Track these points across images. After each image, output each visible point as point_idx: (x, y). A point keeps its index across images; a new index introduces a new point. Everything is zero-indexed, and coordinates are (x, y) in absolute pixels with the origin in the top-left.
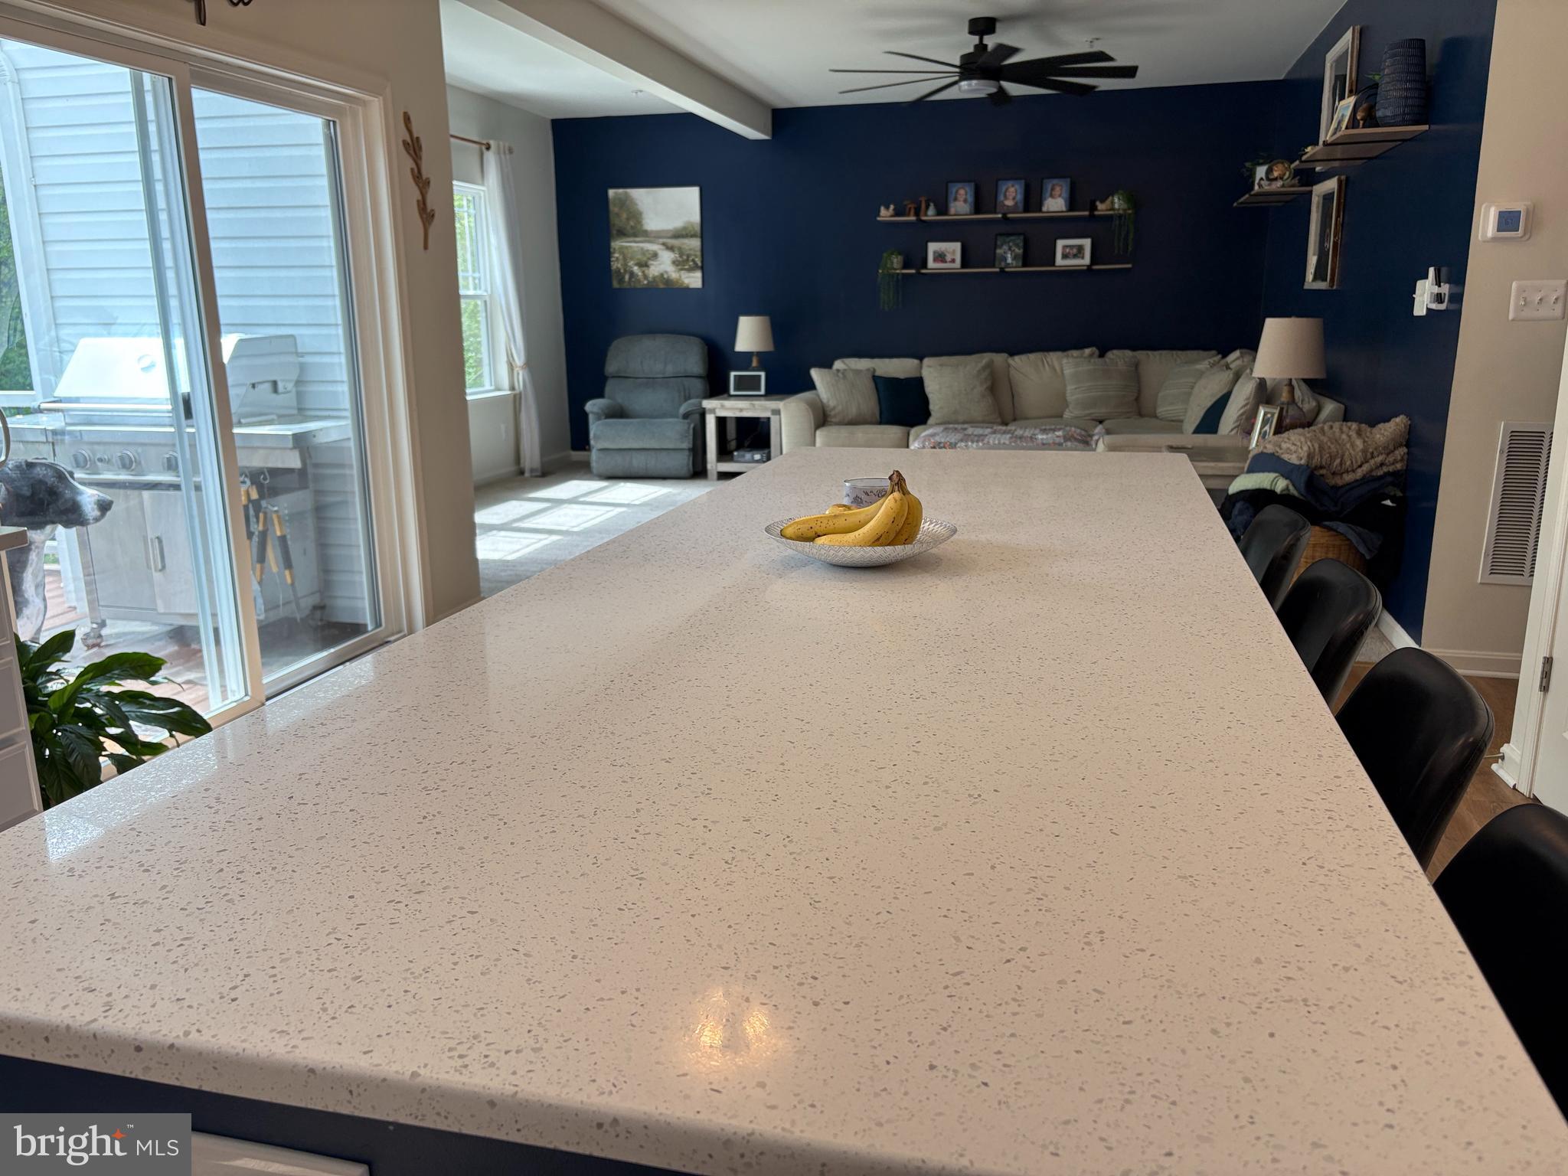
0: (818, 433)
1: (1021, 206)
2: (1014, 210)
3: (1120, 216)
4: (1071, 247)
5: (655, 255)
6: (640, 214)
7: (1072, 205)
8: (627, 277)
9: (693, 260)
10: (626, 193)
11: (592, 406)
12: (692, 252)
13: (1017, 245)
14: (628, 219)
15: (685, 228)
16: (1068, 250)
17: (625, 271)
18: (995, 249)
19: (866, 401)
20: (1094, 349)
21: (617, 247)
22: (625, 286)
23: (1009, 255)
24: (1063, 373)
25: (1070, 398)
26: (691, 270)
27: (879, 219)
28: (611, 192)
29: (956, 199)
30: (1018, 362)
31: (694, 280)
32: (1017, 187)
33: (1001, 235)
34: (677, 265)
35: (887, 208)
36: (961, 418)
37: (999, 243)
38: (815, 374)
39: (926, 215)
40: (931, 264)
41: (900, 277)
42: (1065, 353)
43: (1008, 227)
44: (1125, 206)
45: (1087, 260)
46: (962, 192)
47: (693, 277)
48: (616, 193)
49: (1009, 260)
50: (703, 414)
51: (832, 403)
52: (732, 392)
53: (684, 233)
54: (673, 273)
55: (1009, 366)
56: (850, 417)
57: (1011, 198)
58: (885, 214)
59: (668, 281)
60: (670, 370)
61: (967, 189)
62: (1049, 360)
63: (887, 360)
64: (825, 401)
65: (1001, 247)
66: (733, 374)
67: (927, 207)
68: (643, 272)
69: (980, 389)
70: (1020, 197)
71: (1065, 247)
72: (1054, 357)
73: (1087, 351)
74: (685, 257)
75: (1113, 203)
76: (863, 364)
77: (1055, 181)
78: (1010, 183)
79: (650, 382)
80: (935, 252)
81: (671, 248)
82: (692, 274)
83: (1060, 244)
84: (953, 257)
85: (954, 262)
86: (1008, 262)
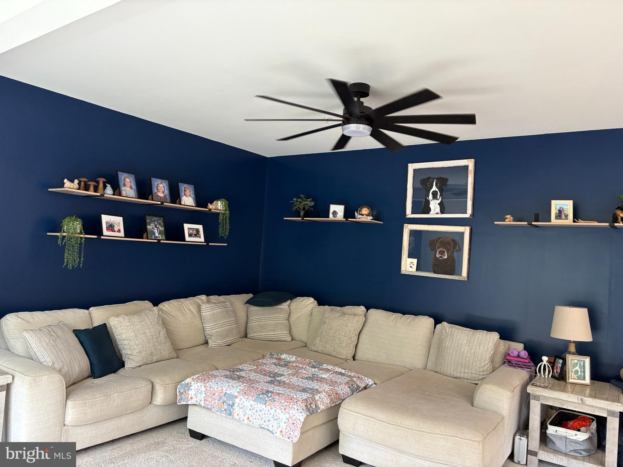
1: (168, 197)
2: (165, 200)
3: (221, 214)
4: (192, 229)
13: (160, 224)
16: (191, 231)
18: (146, 225)
23: (156, 231)
25: (210, 332)
29: (125, 185)
32: (164, 184)
33: (149, 215)
36: (155, 358)
37: (148, 221)
39: (104, 194)
40: (105, 232)
41: (83, 241)
44: (224, 208)
45: (203, 239)
46: (128, 180)
49: (157, 234)
56: (75, 376)
57: (161, 191)
61: (131, 179)
65: (150, 225)
67: (105, 187)
70: (167, 192)
71: (189, 229)
73: (202, 298)
75: (217, 205)
77: (185, 186)
78: (160, 181)
80: (107, 223)
83: (186, 226)
84: (119, 228)
85: (120, 232)
86: (156, 236)
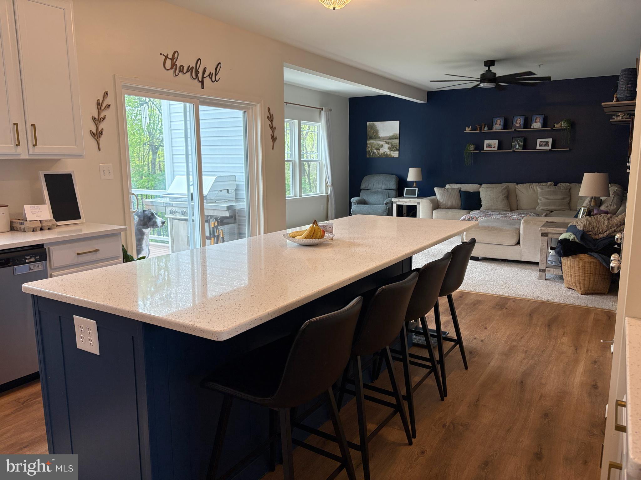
0: (433, 211)
2: (520, 127)
3: (564, 129)
4: (543, 142)
5: (382, 146)
6: (378, 131)
7: (545, 125)
8: (372, 154)
9: (396, 147)
10: (373, 123)
11: (353, 200)
12: (396, 145)
13: (521, 141)
14: (373, 133)
15: (393, 136)
16: (542, 143)
17: (371, 151)
18: (512, 143)
19: (455, 200)
20: (552, 182)
21: (369, 143)
22: (371, 157)
23: (517, 145)
24: (537, 192)
25: (539, 202)
26: (395, 151)
27: (465, 131)
28: (368, 123)
29: (496, 124)
30: (519, 187)
31: (396, 154)
32: (521, 119)
33: (515, 137)
34: (390, 149)
35: (469, 127)
36: (493, 208)
37: (513, 140)
38: (436, 189)
39: (484, 130)
40: (485, 148)
41: (473, 153)
42: (540, 184)
43: (517, 134)
44: (567, 125)
45: (550, 147)
46: (499, 121)
47: (395, 153)
48: (370, 123)
49: (517, 147)
50: (392, 203)
51: (441, 201)
52: (405, 196)
53: (393, 137)
54: (388, 152)
55: (516, 188)
56: (448, 206)
57: (518, 123)
58: (468, 130)
59: (386, 155)
60: (384, 187)
61: (501, 120)
62: (532, 186)
63: (467, 185)
64: (439, 200)
65: (514, 142)
66: (406, 189)
67: (485, 127)
68: (378, 152)
69: (502, 197)
70: (522, 123)
71: (541, 142)
72: (534, 185)
73: (549, 183)
74: (393, 146)
75: (562, 124)
76: (456, 186)
77: (537, 116)
78: (519, 117)
79: (376, 192)
80: (487, 144)
81: (388, 143)
82: (395, 152)
83: (539, 140)
84: (494, 146)
85: (495, 148)
86: (517, 148)
